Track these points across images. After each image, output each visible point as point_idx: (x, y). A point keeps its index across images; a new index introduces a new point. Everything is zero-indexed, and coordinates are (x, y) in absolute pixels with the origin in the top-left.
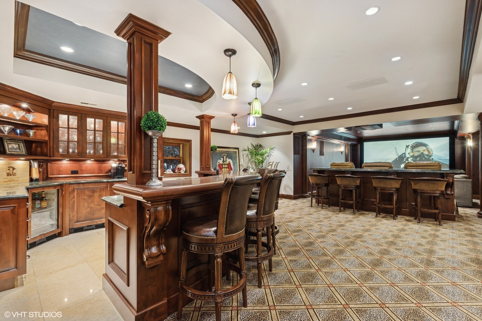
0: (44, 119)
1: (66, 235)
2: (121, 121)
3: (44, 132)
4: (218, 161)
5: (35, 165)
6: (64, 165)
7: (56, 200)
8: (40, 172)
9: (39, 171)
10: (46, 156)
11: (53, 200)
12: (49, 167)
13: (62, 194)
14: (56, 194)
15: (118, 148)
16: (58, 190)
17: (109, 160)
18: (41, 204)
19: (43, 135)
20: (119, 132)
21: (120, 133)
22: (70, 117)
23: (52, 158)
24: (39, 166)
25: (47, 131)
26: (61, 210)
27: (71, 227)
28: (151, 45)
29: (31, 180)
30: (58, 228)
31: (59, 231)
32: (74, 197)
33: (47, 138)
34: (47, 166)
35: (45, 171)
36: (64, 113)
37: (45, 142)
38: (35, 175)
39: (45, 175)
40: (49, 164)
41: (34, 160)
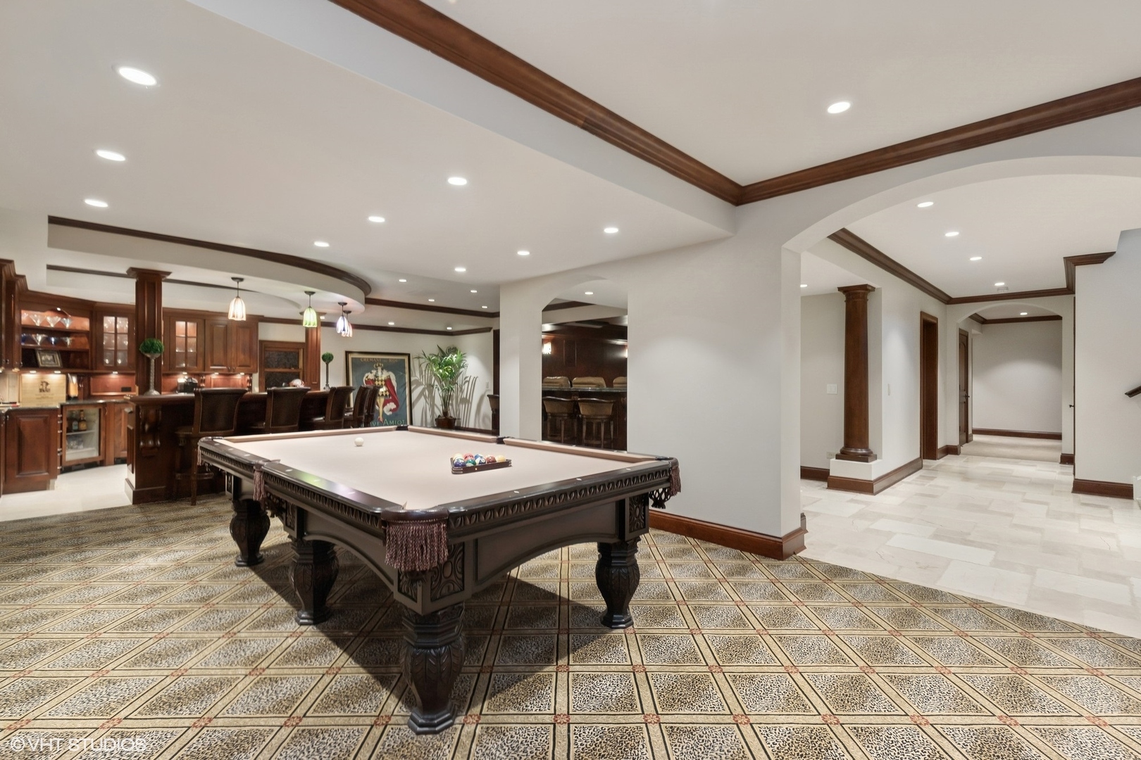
0: (85, 324)
1: (110, 465)
2: (191, 321)
3: (84, 340)
4: (366, 375)
5: (74, 379)
6: (111, 380)
7: (97, 422)
8: (79, 389)
9: (79, 387)
10: (87, 368)
11: (94, 422)
12: (91, 383)
13: (104, 414)
14: (97, 415)
15: (186, 357)
16: (100, 410)
17: (176, 374)
18: (78, 425)
19: (83, 342)
20: (188, 335)
21: (190, 337)
22: (118, 319)
23: (95, 371)
24: (79, 381)
25: (88, 338)
26: (103, 434)
27: (117, 456)
28: (154, 284)
29: (69, 398)
30: (100, 454)
31: (101, 458)
32: (121, 419)
33: (88, 347)
34: (89, 381)
35: (87, 388)
36: (111, 315)
37: (86, 352)
38: (74, 392)
39: (87, 392)
40: (92, 379)
41: (72, 374)
